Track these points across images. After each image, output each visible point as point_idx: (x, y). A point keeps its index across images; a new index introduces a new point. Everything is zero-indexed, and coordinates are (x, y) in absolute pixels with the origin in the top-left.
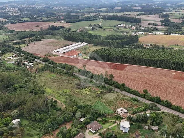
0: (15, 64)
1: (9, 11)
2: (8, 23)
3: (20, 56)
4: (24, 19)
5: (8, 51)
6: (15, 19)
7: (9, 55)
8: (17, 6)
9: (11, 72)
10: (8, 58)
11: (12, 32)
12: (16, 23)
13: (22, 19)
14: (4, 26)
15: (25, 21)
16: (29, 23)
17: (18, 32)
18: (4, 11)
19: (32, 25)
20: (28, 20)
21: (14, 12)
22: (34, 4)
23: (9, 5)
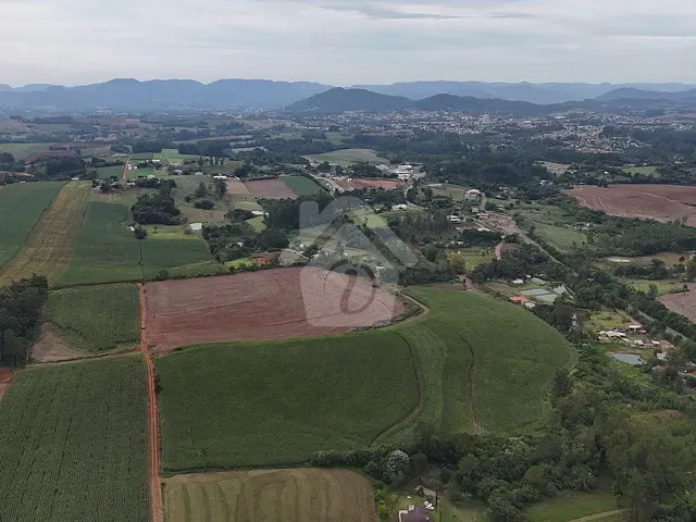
0: (647, 372)
1: (572, 138)
2: (578, 183)
3: (659, 335)
4: (633, 170)
5: (602, 302)
6: (599, 168)
7: (609, 319)
8: (597, 117)
9: (644, 409)
10: (610, 333)
11: (598, 217)
12: (604, 184)
13: (626, 171)
14: (563, 191)
15: (638, 180)
16: (656, 186)
17: (621, 223)
18: (554, 136)
19: (671, 196)
20: (650, 177)
21: (590, 140)
22: (661, 112)
23: (567, 113)
